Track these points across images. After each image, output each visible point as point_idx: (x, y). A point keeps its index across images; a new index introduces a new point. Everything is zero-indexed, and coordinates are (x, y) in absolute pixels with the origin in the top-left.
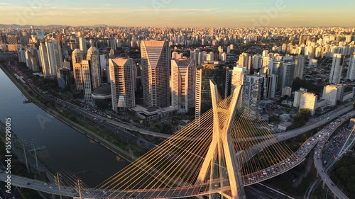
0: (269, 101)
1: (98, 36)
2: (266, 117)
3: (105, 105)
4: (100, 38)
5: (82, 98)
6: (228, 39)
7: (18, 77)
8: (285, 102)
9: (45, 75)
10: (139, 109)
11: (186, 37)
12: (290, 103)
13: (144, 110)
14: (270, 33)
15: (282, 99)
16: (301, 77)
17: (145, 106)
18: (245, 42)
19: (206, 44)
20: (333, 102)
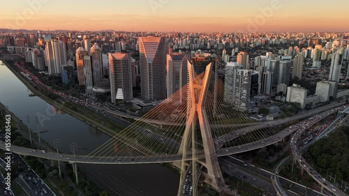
0: (264, 97)
1: (104, 39)
2: (256, 110)
3: (105, 98)
4: (105, 42)
5: (84, 92)
6: (234, 43)
7: (25, 75)
8: (279, 98)
9: (50, 73)
10: (136, 101)
11: (192, 42)
12: (283, 99)
13: (141, 102)
14: (279, 38)
15: (277, 95)
16: (300, 77)
17: (142, 99)
18: (252, 45)
19: (212, 47)
20: (325, 97)
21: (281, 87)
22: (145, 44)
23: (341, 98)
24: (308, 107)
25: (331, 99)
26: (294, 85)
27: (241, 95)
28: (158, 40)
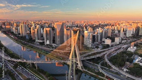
0: (97, 43)
1: (39, 23)
2: (95, 47)
3: (42, 44)
4: (40, 24)
5: (35, 42)
6: (88, 24)
7: (11, 36)
8: (103, 43)
9: (21, 35)
10: (54, 45)
11: (73, 24)
12: (104, 44)
13: (55, 45)
14: (104, 23)
15: (102, 42)
16: (110, 36)
17: (56, 44)
18: (94, 25)
19: (80, 26)
20: (118, 43)
21: (103, 39)
22: (57, 25)
23: (123, 43)
24: (112, 46)
25: (120, 43)
26: (108, 39)
27: (90, 42)
28: (61, 24)
